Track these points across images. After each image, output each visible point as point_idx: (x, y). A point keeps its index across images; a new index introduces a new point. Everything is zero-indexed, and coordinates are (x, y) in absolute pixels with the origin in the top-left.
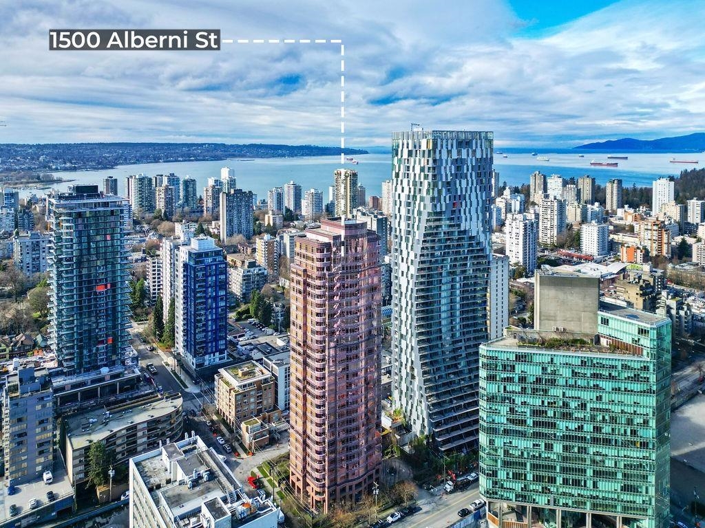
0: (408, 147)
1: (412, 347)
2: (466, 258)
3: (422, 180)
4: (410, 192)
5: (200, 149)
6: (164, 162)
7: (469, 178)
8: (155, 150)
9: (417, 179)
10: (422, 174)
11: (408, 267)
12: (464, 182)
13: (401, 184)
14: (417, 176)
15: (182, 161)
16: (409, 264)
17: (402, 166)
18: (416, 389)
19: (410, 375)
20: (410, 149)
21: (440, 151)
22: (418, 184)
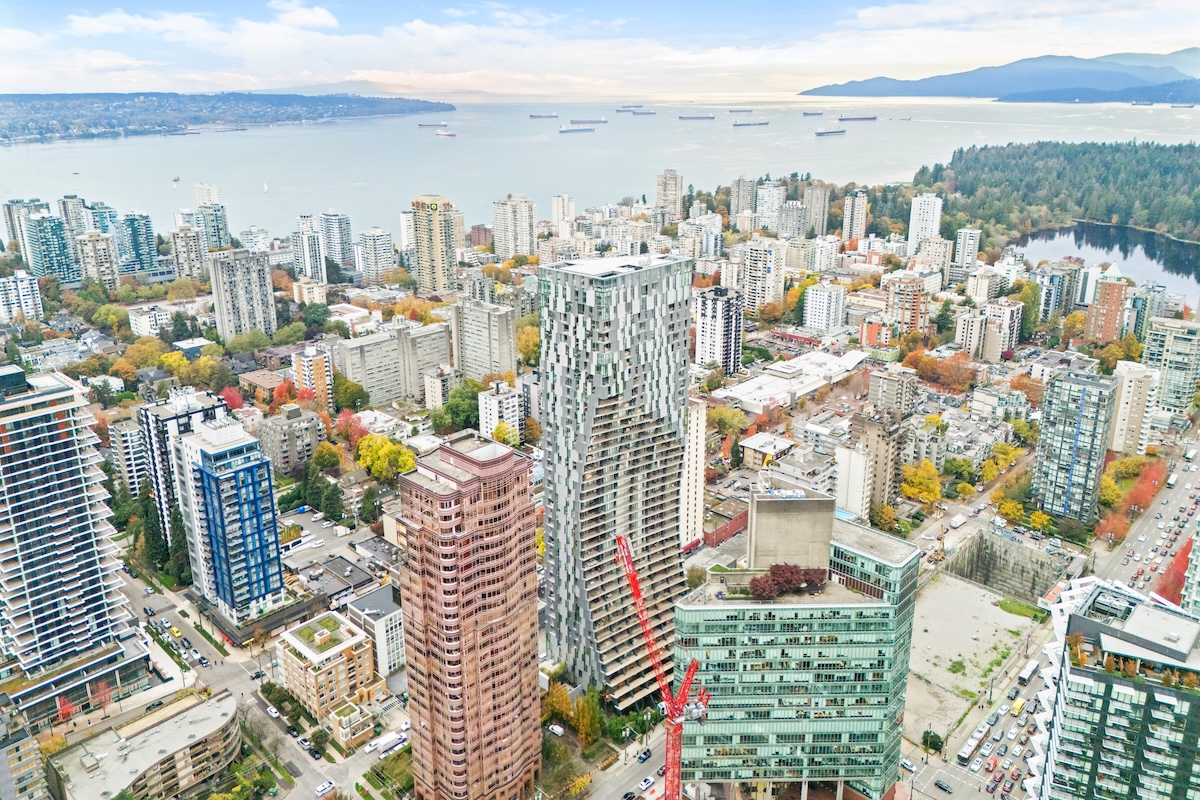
0: (564, 297)
1: (576, 579)
2: (651, 449)
3: (589, 350)
4: (569, 363)
5: (130, 107)
6: (62, 138)
7: (657, 337)
8: (36, 110)
9: (581, 347)
10: (589, 342)
11: (569, 472)
12: (650, 345)
13: (556, 350)
14: (581, 343)
15: (99, 136)
16: (571, 467)
17: (555, 324)
18: (581, 633)
19: (573, 616)
20: (568, 299)
21: (615, 308)
22: (583, 355)
